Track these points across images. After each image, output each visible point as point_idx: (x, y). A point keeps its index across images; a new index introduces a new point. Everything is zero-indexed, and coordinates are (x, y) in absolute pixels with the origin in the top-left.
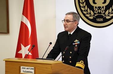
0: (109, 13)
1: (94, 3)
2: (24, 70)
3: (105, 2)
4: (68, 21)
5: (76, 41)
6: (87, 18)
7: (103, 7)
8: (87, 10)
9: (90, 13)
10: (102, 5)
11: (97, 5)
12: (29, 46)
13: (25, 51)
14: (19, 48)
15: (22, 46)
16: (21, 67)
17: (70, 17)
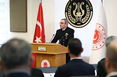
0: (84, 20)
1: (76, 14)
2: (40, 49)
3: (81, 14)
4: (62, 23)
5: (67, 34)
6: (72, 22)
7: (81, 17)
8: (72, 19)
9: (74, 20)
10: (80, 16)
11: (77, 16)
12: (40, 38)
13: (38, 40)
14: (35, 39)
15: (37, 38)
16: (39, 47)
17: (63, 21)
